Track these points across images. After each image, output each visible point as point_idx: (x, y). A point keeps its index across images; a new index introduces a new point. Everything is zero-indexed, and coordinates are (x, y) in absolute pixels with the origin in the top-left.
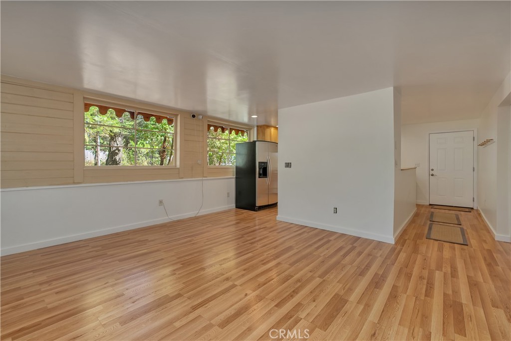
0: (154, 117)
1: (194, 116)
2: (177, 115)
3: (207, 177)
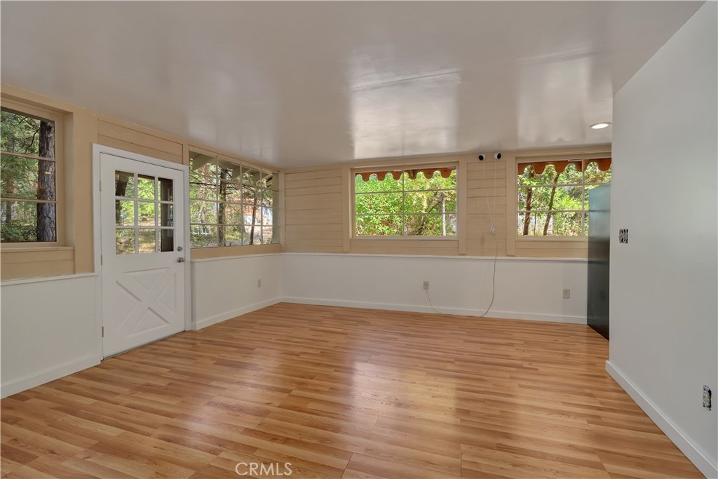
0: (437, 172)
1: (481, 158)
2: (458, 162)
3: (513, 256)
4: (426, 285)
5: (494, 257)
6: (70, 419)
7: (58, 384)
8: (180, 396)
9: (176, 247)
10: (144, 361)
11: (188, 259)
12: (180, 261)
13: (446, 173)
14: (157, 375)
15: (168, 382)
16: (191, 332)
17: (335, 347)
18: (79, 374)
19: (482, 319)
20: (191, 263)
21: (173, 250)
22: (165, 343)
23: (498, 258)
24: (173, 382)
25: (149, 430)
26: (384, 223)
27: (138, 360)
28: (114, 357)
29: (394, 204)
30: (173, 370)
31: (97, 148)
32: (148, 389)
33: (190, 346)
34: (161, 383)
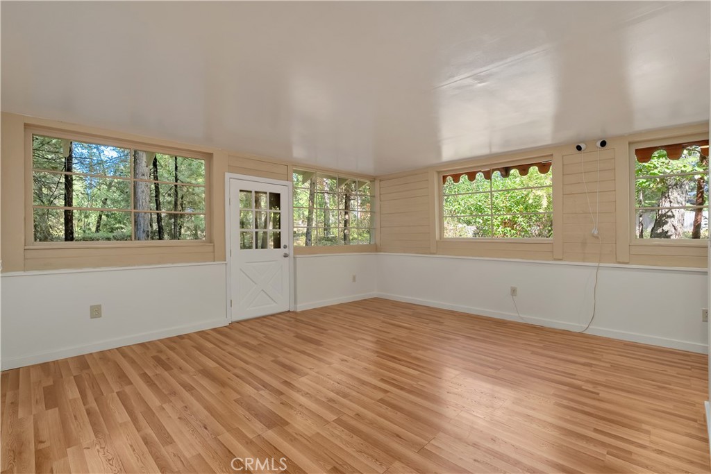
0: (533, 167)
1: (579, 148)
2: (552, 155)
3: (627, 263)
4: (514, 291)
5: (597, 264)
6: (197, 353)
7: (202, 334)
8: (260, 353)
9: (282, 245)
10: (253, 327)
11: (292, 254)
12: (286, 256)
13: (544, 168)
14: (255, 337)
15: (260, 343)
16: (294, 312)
17: (393, 338)
18: (215, 330)
19: (581, 335)
20: (294, 258)
21: (280, 247)
22: (273, 318)
23: (601, 265)
24: (262, 343)
25: (230, 368)
26: (504, 224)
27: (250, 326)
28: (238, 322)
29: (518, 204)
30: (266, 336)
31: (228, 175)
32: (246, 345)
33: (286, 322)
34: (254, 342)
